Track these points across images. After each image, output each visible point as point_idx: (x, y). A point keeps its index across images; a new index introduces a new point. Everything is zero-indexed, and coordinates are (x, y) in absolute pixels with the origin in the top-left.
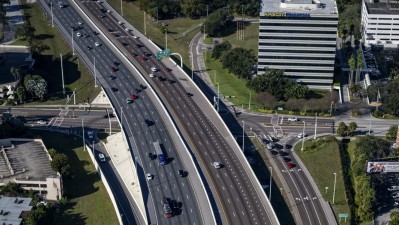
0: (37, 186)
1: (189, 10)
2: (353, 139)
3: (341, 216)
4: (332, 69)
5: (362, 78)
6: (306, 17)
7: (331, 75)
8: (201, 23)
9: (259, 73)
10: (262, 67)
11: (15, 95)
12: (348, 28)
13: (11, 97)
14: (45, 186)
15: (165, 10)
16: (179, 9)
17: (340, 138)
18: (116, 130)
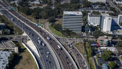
0: (12, 49)
1: (44, 17)
2: (87, 43)
3: (85, 56)
4: (81, 28)
5: (88, 31)
6: (75, 15)
7: (81, 30)
8: (47, 20)
9: (63, 29)
10: (64, 28)
11: (3, 33)
12: (85, 20)
13: (1, 34)
14: (14, 49)
15: (38, 17)
16: (41, 17)
17: (84, 43)
18: (29, 40)
